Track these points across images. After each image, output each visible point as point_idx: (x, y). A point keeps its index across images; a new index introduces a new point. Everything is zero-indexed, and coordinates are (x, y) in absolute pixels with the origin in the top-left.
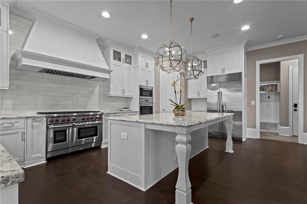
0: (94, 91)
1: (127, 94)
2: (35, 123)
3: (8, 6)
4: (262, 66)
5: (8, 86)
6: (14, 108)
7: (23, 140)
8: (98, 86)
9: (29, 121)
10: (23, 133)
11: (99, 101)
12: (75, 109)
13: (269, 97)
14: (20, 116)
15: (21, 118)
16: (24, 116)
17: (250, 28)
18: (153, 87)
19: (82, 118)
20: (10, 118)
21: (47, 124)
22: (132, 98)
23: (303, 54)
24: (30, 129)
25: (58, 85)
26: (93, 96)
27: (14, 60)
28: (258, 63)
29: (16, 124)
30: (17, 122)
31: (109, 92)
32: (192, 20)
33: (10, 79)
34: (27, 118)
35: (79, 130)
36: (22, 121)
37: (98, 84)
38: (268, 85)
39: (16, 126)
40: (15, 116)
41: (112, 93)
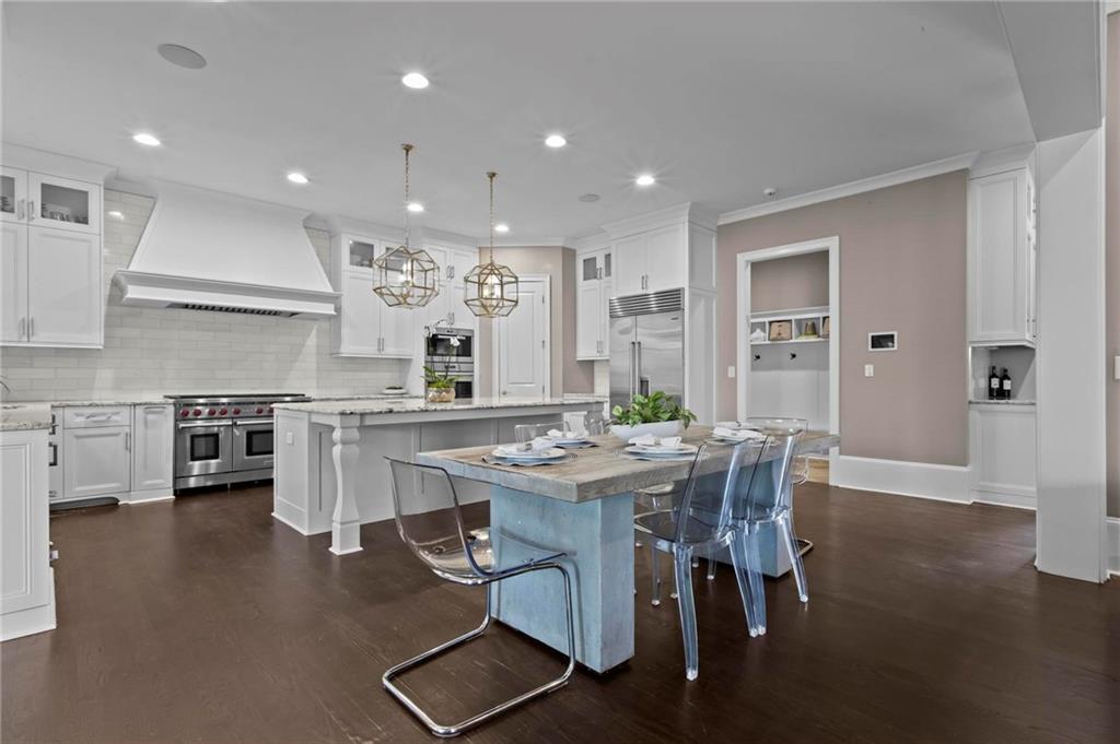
0: (303, 345)
1: (391, 351)
2: (150, 417)
3: (102, 183)
4: (757, 267)
5: (102, 342)
6: (119, 385)
7: (128, 449)
8: (314, 332)
9: (139, 410)
10: (128, 436)
11: (318, 370)
12: (253, 389)
13: (794, 356)
14: (122, 401)
15: (124, 405)
16: (129, 402)
17: (656, 181)
18: (472, 331)
19: (256, 408)
20: (103, 405)
21: (176, 420)
22: (410, 360)
23: (837, 238)
24: (140, 428)
25: (212, 334)
26: (301, 357)
27: (117, 286)
28: (743, 259)
29: (114, 418)
30: (117, 413)
31: (339, 347)
32: (492, 175)
33: (107, 326)
34: (135, 405)
35: (250, 435)
36: (125, 412)
37: (315, 327)
38: (771, 323)
39: (116, 421)
40: (112, 402)
41: (347, 349)
